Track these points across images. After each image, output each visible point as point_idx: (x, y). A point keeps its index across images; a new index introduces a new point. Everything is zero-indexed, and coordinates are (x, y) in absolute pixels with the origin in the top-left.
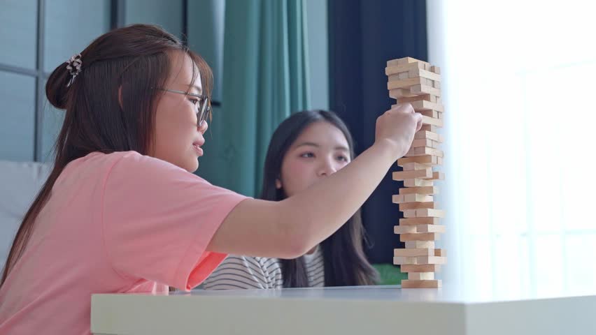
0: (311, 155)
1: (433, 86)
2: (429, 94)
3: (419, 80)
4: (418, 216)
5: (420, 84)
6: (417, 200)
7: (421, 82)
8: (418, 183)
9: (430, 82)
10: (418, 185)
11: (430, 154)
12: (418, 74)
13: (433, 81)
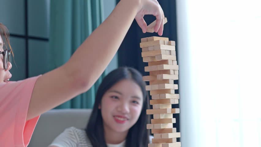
0: (116, 97)
1: (170, 54)
2: (168, 60)
3: (161, 52)
4: (162, 138)
5: (161, 55)
6: (162, 128)
7: (162, 53)
8: (162, 117)
9: (168, 52)
10: (162, 118)
11: (169, 98)
12: (160, 48)
13: (170, 51)
